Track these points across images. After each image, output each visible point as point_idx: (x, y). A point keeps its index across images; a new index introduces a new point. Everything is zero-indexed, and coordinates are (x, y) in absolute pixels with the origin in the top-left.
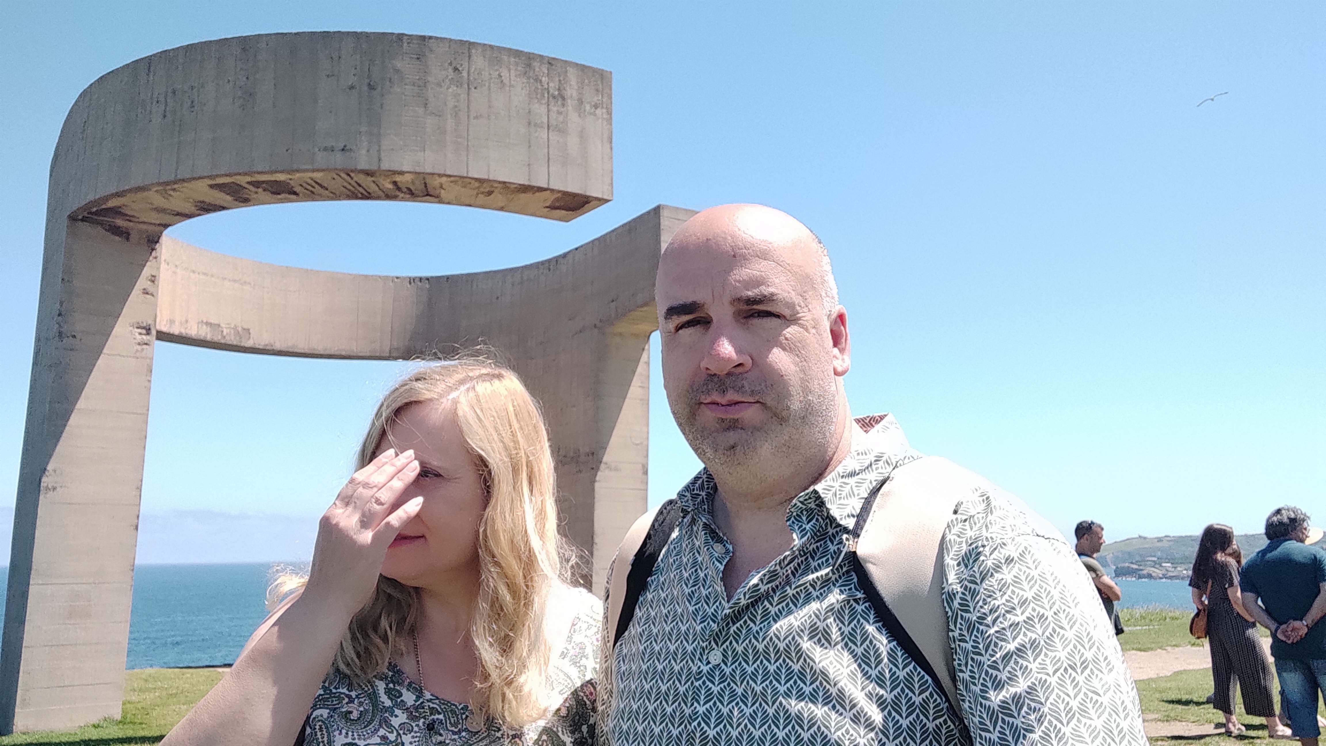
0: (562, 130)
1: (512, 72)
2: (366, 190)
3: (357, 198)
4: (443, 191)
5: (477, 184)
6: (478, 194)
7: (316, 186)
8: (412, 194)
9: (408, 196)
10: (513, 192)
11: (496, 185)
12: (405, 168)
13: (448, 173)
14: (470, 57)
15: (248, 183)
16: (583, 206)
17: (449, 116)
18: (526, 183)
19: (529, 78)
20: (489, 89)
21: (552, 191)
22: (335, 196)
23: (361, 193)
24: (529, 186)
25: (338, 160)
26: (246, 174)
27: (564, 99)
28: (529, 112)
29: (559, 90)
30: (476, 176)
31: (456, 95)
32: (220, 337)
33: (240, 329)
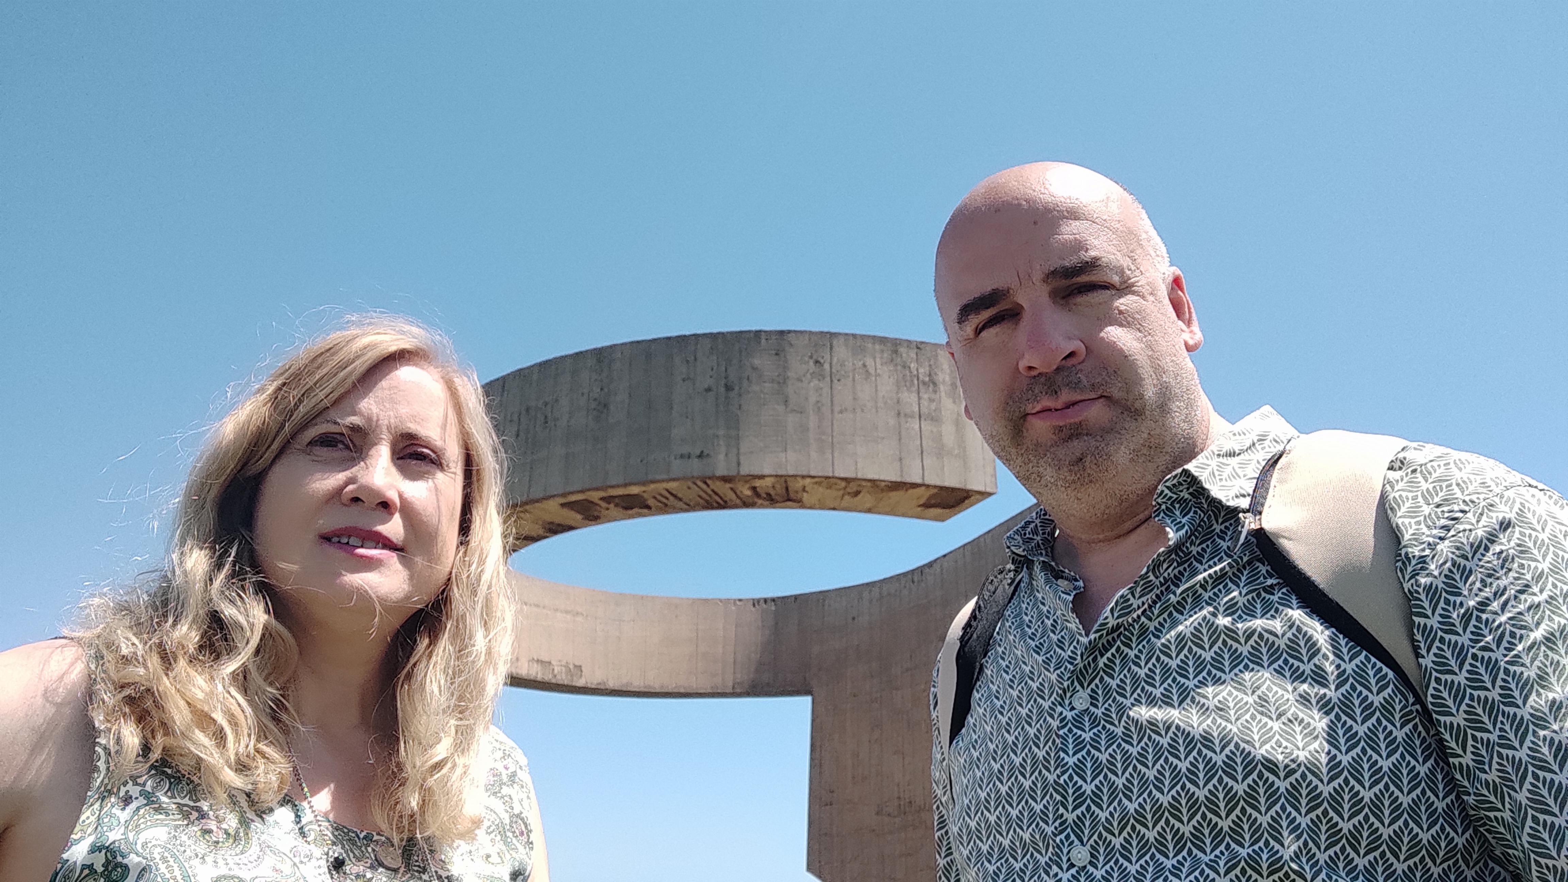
0: (935, 418)
1: (878, 360)
2: (721, 498)
3: (712, 508)
4: (805, 494)
5: (843, 484)
6: (843, 496)
7: (671, 498)
8: (772, 500)
9: (768, 503)
10: (882, 490)
11: (864, 484)
12: (766, 471)
13: (812, 473)
14: (831, 348)
15: (601, 499)
16: (963, 501)
17: (811, 412)
18: (899, 480)
19: (896, 365)
20: (854, 380)
21: (928, 486)
22: (690, 507)
23: (717, 503)
24: (901, 482)
25: (696, 467)
26: (597, 489)
27: (935, 384)
28: (898, 402)
29: (930, 375)
30: (842, 475)
31: (818, 389)
32: (550, 677)
33: (571, 667)
